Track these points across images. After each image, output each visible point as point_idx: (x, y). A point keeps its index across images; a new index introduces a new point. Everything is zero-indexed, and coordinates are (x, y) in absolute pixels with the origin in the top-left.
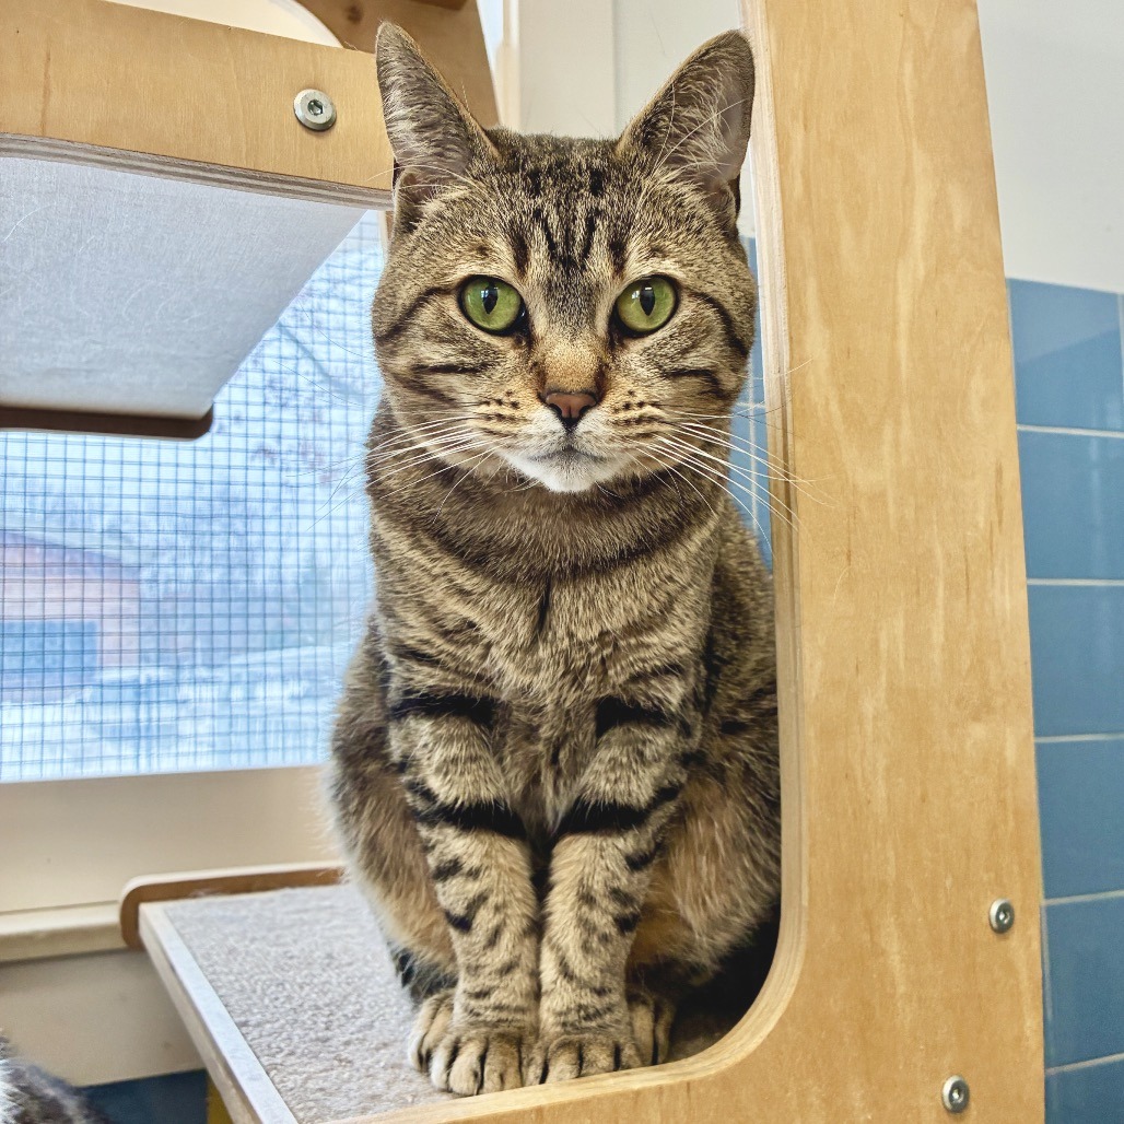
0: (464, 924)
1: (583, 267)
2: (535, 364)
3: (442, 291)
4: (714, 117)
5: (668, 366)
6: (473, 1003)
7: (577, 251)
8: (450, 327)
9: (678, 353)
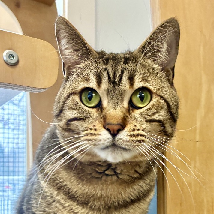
1: (119, 85)
2: (103, 116)
3: (74, 93)
5: (149, 118)
7: (117, 80)
8: (76, 105)
9: (152, 114)
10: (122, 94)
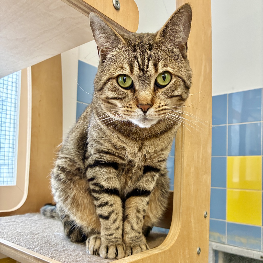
0: (107, 218)
1: (147, 71)
3: (112, 78)
4: (182, 28)
5: (169, 95)
6: (108, 237)
7: (145, 67)
9: (172, 92)
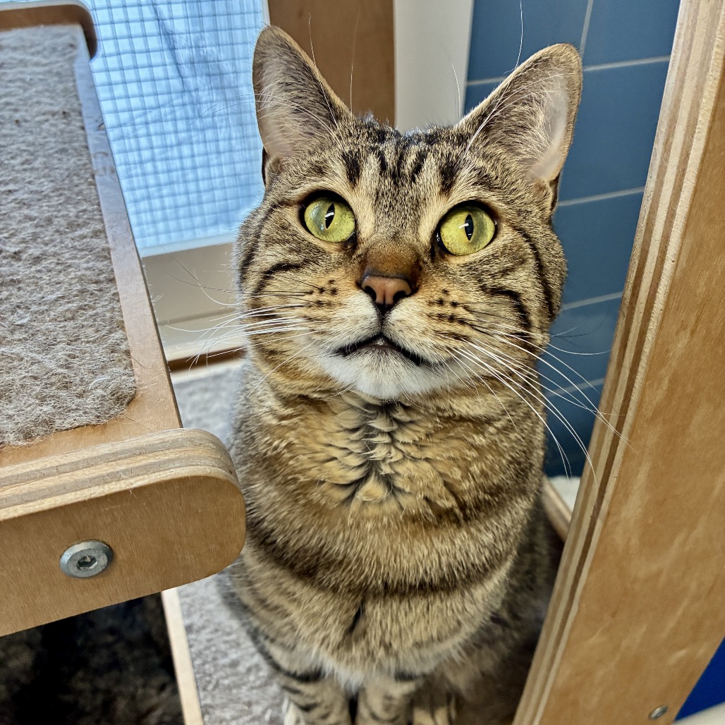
1: (413, 181)
7: (407, 169)
9: (500, 272)
10: (417, 204)
